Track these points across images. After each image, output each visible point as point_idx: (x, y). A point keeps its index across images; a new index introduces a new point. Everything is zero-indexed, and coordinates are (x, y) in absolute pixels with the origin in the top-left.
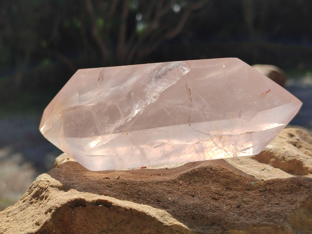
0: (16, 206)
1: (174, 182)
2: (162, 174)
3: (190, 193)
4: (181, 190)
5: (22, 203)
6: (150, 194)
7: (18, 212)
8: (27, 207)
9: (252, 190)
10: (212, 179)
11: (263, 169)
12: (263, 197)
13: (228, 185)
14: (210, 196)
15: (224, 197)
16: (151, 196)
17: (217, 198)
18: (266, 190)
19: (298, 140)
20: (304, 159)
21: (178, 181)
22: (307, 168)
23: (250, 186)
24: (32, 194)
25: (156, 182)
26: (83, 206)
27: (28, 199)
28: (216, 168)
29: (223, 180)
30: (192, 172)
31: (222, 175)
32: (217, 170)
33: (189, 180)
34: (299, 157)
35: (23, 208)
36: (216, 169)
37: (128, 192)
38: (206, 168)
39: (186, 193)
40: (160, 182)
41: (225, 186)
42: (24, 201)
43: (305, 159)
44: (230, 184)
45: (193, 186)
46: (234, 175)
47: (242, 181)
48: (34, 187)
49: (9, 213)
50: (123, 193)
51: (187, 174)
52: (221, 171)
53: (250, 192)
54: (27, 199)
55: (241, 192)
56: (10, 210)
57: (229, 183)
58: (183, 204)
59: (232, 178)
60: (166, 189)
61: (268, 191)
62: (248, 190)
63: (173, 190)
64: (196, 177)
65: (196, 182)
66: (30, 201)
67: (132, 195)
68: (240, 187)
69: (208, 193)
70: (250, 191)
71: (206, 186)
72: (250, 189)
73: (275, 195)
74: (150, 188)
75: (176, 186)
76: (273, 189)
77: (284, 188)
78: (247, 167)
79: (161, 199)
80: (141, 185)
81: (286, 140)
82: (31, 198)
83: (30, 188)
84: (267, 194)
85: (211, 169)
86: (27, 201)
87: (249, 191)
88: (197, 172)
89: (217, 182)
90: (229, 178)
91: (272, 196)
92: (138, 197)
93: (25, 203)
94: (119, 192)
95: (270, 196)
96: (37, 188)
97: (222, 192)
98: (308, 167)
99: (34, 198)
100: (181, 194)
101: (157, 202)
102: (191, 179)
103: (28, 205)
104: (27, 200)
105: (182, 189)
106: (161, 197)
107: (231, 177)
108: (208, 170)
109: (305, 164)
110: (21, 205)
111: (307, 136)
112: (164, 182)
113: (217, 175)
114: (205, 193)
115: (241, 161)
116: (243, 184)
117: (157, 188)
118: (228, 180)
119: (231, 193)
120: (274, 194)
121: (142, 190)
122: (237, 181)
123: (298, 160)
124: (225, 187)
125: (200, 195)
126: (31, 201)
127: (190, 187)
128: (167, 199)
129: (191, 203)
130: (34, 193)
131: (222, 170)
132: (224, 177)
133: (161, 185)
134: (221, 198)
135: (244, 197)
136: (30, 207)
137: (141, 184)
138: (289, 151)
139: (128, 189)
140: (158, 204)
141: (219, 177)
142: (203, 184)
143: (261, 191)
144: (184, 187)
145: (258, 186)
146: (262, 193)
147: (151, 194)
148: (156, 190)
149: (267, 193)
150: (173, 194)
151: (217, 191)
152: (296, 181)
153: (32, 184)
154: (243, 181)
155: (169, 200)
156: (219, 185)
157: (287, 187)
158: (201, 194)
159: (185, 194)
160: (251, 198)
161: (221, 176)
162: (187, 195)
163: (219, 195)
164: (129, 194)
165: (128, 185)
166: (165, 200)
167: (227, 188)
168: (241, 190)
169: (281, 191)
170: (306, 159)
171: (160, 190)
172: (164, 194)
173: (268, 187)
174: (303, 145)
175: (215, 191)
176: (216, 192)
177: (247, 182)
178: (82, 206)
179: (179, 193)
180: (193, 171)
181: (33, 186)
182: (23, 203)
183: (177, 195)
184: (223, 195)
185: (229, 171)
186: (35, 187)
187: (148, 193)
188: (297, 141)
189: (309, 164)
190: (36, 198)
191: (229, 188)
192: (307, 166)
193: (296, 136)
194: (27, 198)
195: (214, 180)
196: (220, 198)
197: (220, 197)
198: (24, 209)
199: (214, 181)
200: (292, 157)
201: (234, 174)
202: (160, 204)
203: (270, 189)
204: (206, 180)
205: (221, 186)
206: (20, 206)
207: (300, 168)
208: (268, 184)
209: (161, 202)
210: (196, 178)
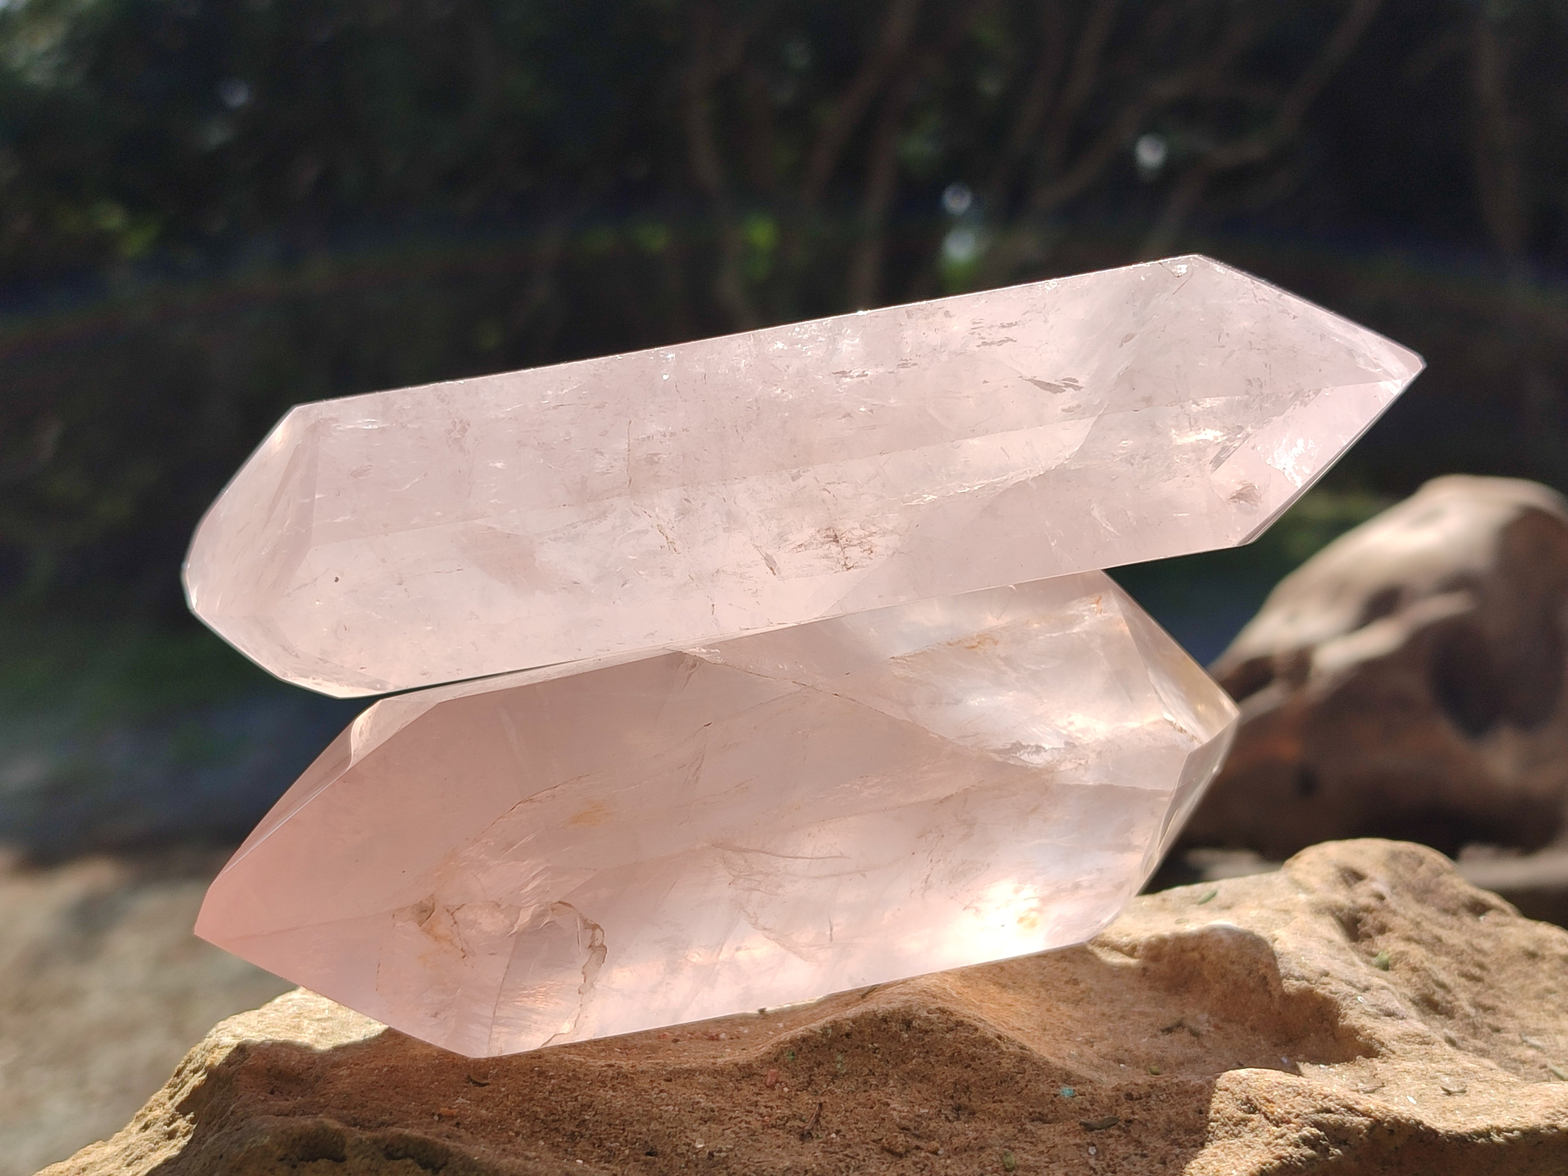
0: (116, 1143)
1: (747, 1072)
2: (722, 1036)
3: (797, 1123)
4: (763, 1110)
5: (137, 1134)
6: (626, 1121)
7: (119, 1168)
8: (152, 1150)
9: (1056, 1120)
10: (903, 1066)
11: (1169, 1024)
12: (1092, 1150)
13: (965, 1093)
14: (874, 1141)
15: (935, 1144)
16: (628, 1128)
17: (901, 1149)
18: (1113, 1123)
19: (1381, 898)
20: (1347, 989)
21: (764, 1072)
22: (1353, 1032)
23: (1052, 1101)
24: (179, 1099)
25: (670, 1073)
26: (335, 1160)
27: (161, 1119)
28: (927, 1019)
29: (948, 1074)
30: (825, 1034)
31: (948, 1052)
32: (929, 1028)
33: (811, 1069)
34: (1325, 980)
35: (137, 1152)
36: (925, 1026)
37: (539, 1109)
38: (885, 1020)
39: (781, 1124)
40: (687, 1070)
41: (952, 1097)
42: (146, 1127)
43: (1354, 991)
44: (973, 1089)
45: (822, 1095)
46: (995, 1052)
47: (1023, 1078)
48: (191, 1072)
49: (84, 1170)
50: (521, 1114)
51: (804, 1040)
52: (948, 1036)
53: (1046, 1132)
54: (156, 1119)
55: (1011, 1126)
56: (90, 1159)
57: (968, 1088)
58: (746, 1170)
59: (988, 1065)
60: (698, 1103)
61: (1119, 1128)
62: (1042, 1119)
63: (728, 1106)
64: (839, 1058)
65: (835, 1076)
66: (169, 1125)
67: (553, 1121)
68: (1010, 1107)
69: (873, 1124)
70: (1050, 1123)
71: (874, 1094)
72: (1050, 1117)
73: (1145, 1147)
74: (637, 1096)
75: (747, 1090)
76: (1140, 1122)
77: (1187, 1117)
78: (1104, 1015)
79: (665, 1144)
80: (603, 1082)
81: (1313, 898)
82: (173, 1116)
83: (178, 1074)
84: (1110, 1141)
85: (908, 1024)
86: (155, 1128)
87: (1045, 1122)
88: (848, 1035)
89: (921, 1081)
90: (973, 1065)
91: (1131, 1148)
92: (573, 1133)
93: (148, 1132)
94: (506, 1106)
95: (1121, 1150)
96: (200, 1073)
97: (933, 1125)
98: (1357, 1024)
99: (185, 1115)
100: (756, 1125)
101: (643, 1157)
102: (819, 1064)
103: (157, 1143)
104: (155, 1123)
105: (770, 1104)
106: (669, 1136)
107: (983, 1061)
108: (894, 1027)
109: (1350, 1012)
110: (132, 1140)
111: (1444, 878)
112: (701, 1073)
113: (927, 1048)
114: (860, 1125)
115: (1082, 986)
116: (1025, 1092)
117: (664, 1095)
118: (966, 1076)
119: (967, 1130)
120: (1138, 1143)
121: (601, 1104)
122: (1004, 1080)
123: (1322, 992)
124: (950, 1102)
125: (838, 1132)
126: (172, 1127)
127: (805, 1097)
128: (689, 1145)
129: (781, 1166)
130: (185, 1095)
131: (950, 1030)
132: (953, 1060)
133: (684, 1086)
134: (918, 1148)
135: (1013, 1149)
136: (165, 1149)
137: (606, 1076)
138: (1288, 954)
139: (545, 1099)
140: (646, 1163)
141: (932, 1059)
142: (863, 1088)
143: (1088, 1128)
144: (780, 1097)
145: (1087, 1105)
146: (1089, 1137)
147: (631, 1124)
148: (658, 1107)
149: (1111, 1136)
150: (721, 1123)
151: (910, 1121)
152: (1237, 1089)
153: (186, 1058)
154: (1030, 1081)
155: (694, 1148)
156: (926, 1095)
157: (1197, 1115)
158: (842, 1127)
159: (773, 1126)
160: (1042, 1153)
161: (943, 1054)
162: (780, 1133)
163: (918, 1137)
164: (542, 1116)
165: (552, 1077)
166: (679, 1151)
167: (958, 1109)
168: (1013, 1119)
169: (1170, 1131)
170: (1358, 988)
171: (671, 1108)
172: (686, 1124)
173: (1124, 1112)
174: (1395, 922)
175: (904, 1118)
176: (903, 1122)
177: (1043, 1088)
178: (329, 1158)
179: (748, 1123)
180: (830, 1031)
181: (191, 1067)
182: (142, 1134)
183: (734, 1132)
184: (930, 1138)
185: (978, 1034)
186: (195, 1071)
187: (622, 1115)
188: (1373, 902)
189: (1366, 1013)
190: (191, 1115)
191: (966, 1108)
192: (1354, 1023)
193: (1373, 880)
194: (158, 1112)
195: (912, 1070)
196: (915, 1151)
197: (915, 1142)
198: (141, 1158)
199: (911, 1075)
200: (1297, 979)
201: (997, 1047)
202: (654, 1163)
203: (1130, 1121)
204: (879, 1070)
205: (935, 1099)
206: (128, 1147)
207: (1326, 1031)
208: (1129, 1097)
209: (664, 1155)
210: (841, 1062)
